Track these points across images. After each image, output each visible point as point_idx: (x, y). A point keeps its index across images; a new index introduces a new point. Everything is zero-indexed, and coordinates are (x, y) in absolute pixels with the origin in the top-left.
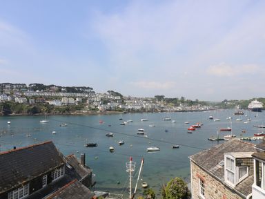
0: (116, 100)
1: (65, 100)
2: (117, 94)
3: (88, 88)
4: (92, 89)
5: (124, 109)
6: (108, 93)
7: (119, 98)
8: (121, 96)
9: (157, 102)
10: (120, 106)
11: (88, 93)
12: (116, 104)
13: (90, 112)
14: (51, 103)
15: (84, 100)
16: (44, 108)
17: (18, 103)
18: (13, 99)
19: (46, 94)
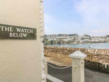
0: (87, 38)
1: (68, 39)
2: (88, 36)
3: (76, 34)
4: (77, 34)
5: (91, 42)
6: (84, 36)
7: (89, 37)
8: (89, 36)
9: (107, 38)
10: (89, 40)
11: (76, 36)
12: (87, 40)
13: (77, 43)
14: (64, 40)
15: (75, 39)
16: (62, 42)
17: (55, 41)
18: (53, 39)
19: (62, 37)
